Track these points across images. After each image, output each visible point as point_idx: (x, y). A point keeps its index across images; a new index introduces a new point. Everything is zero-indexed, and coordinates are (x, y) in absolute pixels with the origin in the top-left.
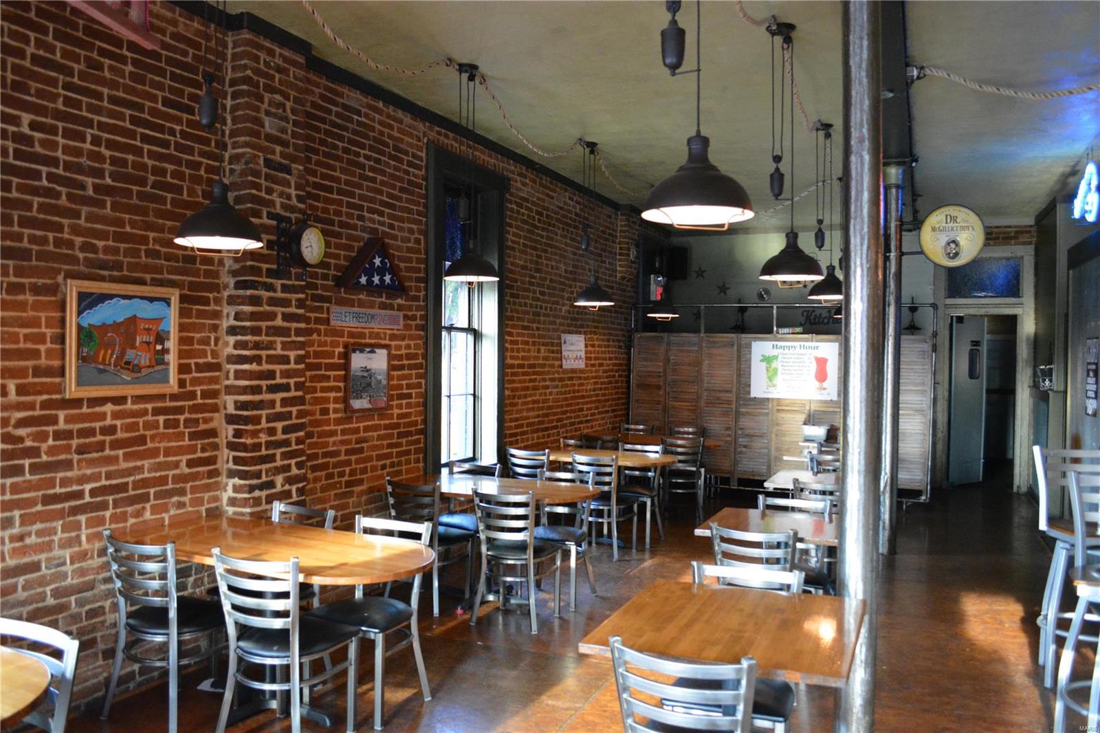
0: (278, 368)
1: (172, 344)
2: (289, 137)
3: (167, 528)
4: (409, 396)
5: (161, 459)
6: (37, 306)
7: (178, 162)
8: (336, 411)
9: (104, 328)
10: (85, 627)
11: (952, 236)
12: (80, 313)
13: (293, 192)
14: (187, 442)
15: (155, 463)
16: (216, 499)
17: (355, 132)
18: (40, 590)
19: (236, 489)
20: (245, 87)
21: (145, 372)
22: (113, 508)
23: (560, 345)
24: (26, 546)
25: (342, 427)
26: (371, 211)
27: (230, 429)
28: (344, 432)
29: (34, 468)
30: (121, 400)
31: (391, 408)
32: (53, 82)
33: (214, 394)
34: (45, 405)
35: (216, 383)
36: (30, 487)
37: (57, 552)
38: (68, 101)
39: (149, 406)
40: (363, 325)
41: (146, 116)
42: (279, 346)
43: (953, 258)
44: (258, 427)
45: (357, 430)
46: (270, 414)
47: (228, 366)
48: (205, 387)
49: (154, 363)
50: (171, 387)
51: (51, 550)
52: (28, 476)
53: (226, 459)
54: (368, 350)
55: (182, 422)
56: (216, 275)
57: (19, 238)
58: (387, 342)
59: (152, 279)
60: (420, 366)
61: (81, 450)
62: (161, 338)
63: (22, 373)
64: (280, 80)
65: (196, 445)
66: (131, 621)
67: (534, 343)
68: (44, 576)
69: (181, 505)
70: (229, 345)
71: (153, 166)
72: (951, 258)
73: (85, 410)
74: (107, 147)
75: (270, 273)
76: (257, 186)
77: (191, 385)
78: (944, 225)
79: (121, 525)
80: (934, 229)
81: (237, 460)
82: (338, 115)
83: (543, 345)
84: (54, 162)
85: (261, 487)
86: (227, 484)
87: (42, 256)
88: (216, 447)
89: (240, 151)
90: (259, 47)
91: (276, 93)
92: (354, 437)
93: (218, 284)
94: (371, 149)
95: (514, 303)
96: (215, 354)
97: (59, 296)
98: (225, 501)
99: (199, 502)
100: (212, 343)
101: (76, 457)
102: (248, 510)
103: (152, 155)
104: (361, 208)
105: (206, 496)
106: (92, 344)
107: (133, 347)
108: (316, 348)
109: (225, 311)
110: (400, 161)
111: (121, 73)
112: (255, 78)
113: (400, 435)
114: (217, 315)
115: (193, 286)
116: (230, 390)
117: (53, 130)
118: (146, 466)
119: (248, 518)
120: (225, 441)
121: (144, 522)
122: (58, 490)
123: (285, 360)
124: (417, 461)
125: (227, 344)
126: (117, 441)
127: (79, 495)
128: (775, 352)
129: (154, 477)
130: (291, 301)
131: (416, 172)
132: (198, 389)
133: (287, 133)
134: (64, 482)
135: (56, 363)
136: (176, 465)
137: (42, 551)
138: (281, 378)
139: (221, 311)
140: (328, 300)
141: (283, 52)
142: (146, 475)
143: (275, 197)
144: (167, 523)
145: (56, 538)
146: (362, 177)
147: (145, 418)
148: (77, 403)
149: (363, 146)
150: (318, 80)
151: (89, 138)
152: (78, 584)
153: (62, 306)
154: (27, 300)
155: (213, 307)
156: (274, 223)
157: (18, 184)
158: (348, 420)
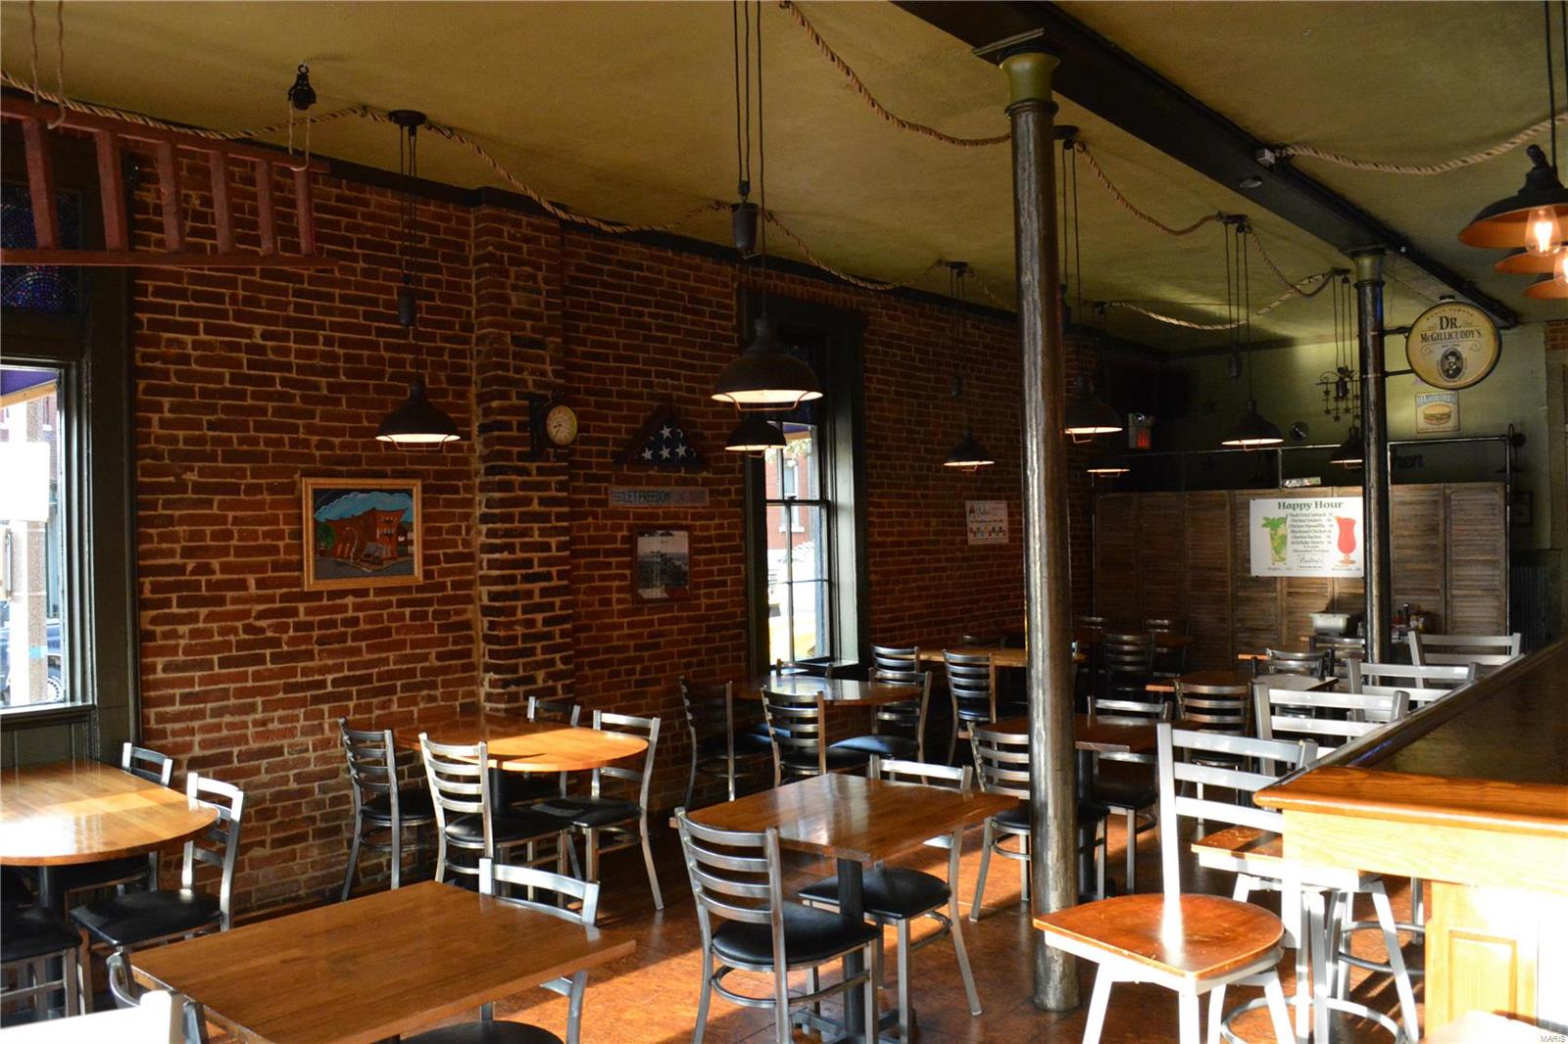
0: (535, 556)
1: (416, 535)
2: (542, 310)
3: (416, 722)
4: (724, 583)
5: (408, 651)
6: (274, 505)
7: (418, 350)
8: (620, 601)
9: (342, 522)
10: (329, 813)
11: (1450, 345)
12: (316, 509)
13: (549, 368)
14: (436, 634)
15: (400, 655)
16: (473, 694)
17: (634, 290)
18: (283, 774)
19: (493, 684)
20: (487, 265)
21: (386, 564)
22: (358, 699)
23: (964, 515)
24: (269, 731)
25: (629, 619)
26: (659, 375)
27: (486, 621)
28: (631, 625)
29: (275, 658)
30: (364, 593)
31: (698, 597)
32: (283, 292)
33: (469, 585)
34: (284, 598)
35: (470, 574)
36: (272, 675)
37: (299, 739)
38: (298, 307)
39: (393, 598)
40: (654, 504)
41: (381, 310)
42: (536, 532)
43: (1453, 376)
44: (513, 619)
45: (651, 623)
46: (527, 605)
47: (482, 556)
48: (457, 578)
49: (396, 555)
50: (417, 579)
51: (293, 736)
52: (269, 665)
53: (481, 651)
54: (660, 532)
55: (430, 614)
56: (466, 461)
57: (255, 441)
58: (689, 522)
59: (393, 471)
60: (737, 549)
61: (321, 641)
62: (404, 529)
63: (261, 568)
64: (528, 251)
65: (447, 638)
66: (365, 808)
67: (919, 515)
68: (286, 761)
69: (432, 699)
70: (480, 536)
71: (391, 359)
72: (1449, 376)
73: (325, 602)
74: (340, 346)
75: (521, 456)
76: (505, 367)
77: (439, 576)
78: (1438, 331)
79: (367, 716)
80: (1424, 338)
81: (493, 654)
82: (611, 274)
83: (934, 516)
84: (288, 367)
85: (518, 682)
86: (483, 679)
87: (277, 457)
88: (470, 640)
89: (485, 331)
90: (501, 220)
91: (524, 265)
92: (646, 631)
93: (469, 471)
94: (658, 305)
95: (883, 467)
96: (466, 544)
97: (297, 494)
98: (482, 697)
99: (453, 696)
100: (464, 532)
101: (316, 648)
102: (502, 706)
103: (388, 347)
104: (647, 374)
105: (461, 690)
106: (330, 539)
107: (373, 539)
108: (592, 533)
109: (477, 498)
110: (701, 314)
111: (353, 272)
112: (498, 253)
113: (709, 629)
114: (469, 503)
115: (438, 475)
116: (486, 580)
117: (285, 337)
118: (392, 658)
119: (502, 714)
120: (481, 634)
121: (391, 714)
122: (299, 679)
123: (546, 547)
124: (737, 659)
125: (479, 533)
126: (359, 632)
127: (322, 684)
128: (1282, 513)
129: (401, 669)
130: (550, 484)
131: (724, 323)
132: (448, 580)
133: (539, 306)
134: (306, 672)
135: (295, 557)
136: (425, 658)
137: (285, 737)
138: (540, 566)
139: (473, 499)
140: (606, 479)
141: (532, 220)
142: (392, 667)
143: (526, 375)
144: (416, 715)
145: (298, 725)
146: (646, 338)
147: (391, 610)
148: (316, 596)
149: (646, 304)
150: (585, 240)
151: (321, 339)
152: (321, 771)
153: (298, 503)
154: (265, 500)
155: (462, 495)
156: (526, 403)
157: (252, 392)
158: (638, 612)
